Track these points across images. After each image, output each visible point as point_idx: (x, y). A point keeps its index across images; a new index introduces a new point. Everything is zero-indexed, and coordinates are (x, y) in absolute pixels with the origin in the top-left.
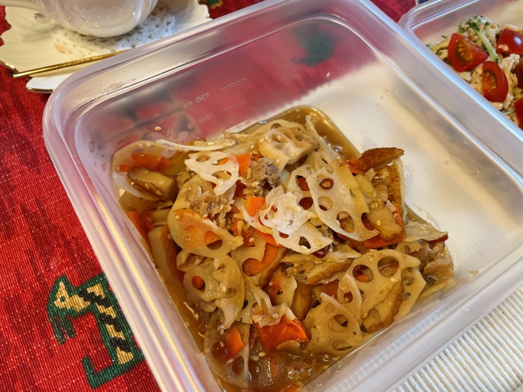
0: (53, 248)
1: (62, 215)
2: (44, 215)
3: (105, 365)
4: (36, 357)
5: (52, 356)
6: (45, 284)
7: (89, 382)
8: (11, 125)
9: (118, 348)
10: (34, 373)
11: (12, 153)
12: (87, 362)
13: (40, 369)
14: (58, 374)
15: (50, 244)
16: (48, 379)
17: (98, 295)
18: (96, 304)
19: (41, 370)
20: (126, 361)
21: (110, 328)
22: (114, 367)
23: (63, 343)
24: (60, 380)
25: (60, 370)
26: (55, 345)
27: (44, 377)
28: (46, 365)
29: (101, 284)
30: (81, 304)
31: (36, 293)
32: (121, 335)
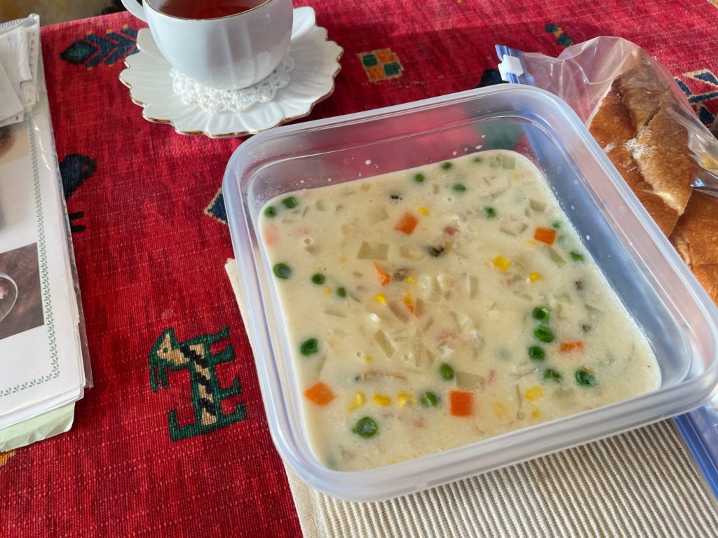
0: (169, 300)
1: (184, 271)
2: (167, 267)
3: (188, 422)
4: (129, 398)
5: (143, 401)
6: (153, 332)
7: (170, 434)
8: (158, 173)
9: (205, 409)
10: (122, 413)
11: (152, 201)
12: (173, 415)
13: (128, 410)
14: (144, 419)
15: (166, 296)
16: (134, 422)
17: (198, 354)
18: (195, 362)
20: (209, 424)
21: (202, 388)
22: (196, 426)
23: (156, 391)
24: (145, 425)
25: (146, 416)
26: (148, 392)
27: (130, 418)
28: (135, 408)
29: (204, 344)
30: (181, 359)
31: (142, 339)
32: (210, 398)
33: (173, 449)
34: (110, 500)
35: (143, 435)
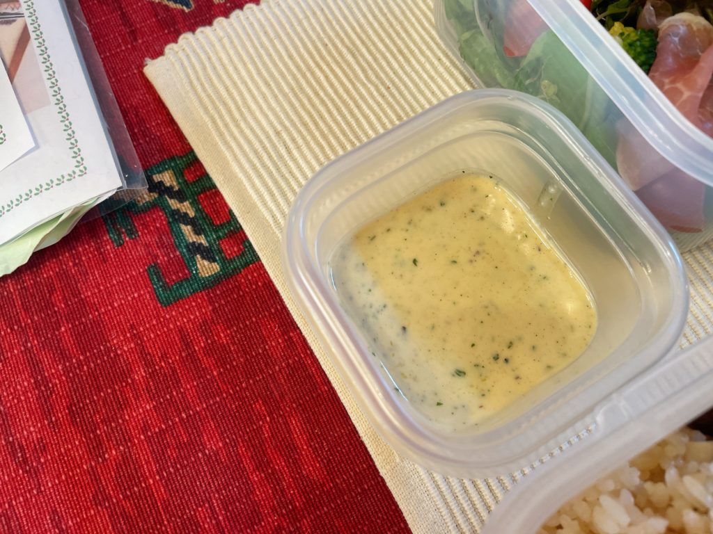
3: (180, 277)
4: (83, 261)
5: (105, 261)
7: (158, 297)
9: (198, 256)
10: (79, 282)
12: (154, 271)
13: (87, 277)
14: (114, 285)
16: (100, 290)
17: (168, 185)
18: (166, 197)
19: (89, 278)
20: (210, 274)
21: (187, 229)
22: (192, 281)
23: (121, 245)
24: (117, 292)
25: (116, 280)
26: (108, 247)
27: (93, 287)
28: (96, 273)
29: (173, 170)
30: (145, 196)
32: (202, 240)
33: (167, 316)
34: (94, 401)
35: (119, 306)
